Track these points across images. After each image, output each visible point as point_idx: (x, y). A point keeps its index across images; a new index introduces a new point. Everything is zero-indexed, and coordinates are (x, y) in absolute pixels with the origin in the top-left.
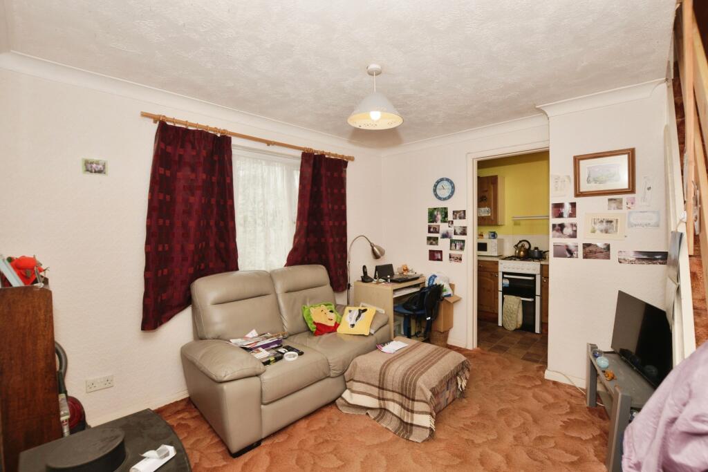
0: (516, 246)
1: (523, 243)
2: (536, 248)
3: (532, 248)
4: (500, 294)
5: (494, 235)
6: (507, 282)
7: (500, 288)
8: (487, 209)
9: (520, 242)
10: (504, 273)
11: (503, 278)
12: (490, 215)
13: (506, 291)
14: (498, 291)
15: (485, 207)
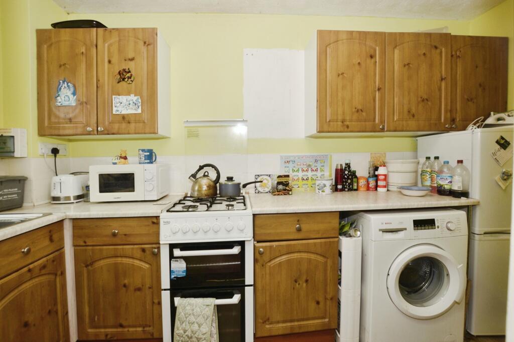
0: (194, 176)
1: (206, 169)
2: (230, 179)
3: (223, 180)
4: (166, 296)
5: (150, 157)
6: (180, 267)
7: (166, 283)
8: (133, 98)
9: (201, 168)
10: (172, 247)
11: (172, 256)
12: (139, 111)
13: (180, 287)
14: (160, 290)
15: (129, 94)
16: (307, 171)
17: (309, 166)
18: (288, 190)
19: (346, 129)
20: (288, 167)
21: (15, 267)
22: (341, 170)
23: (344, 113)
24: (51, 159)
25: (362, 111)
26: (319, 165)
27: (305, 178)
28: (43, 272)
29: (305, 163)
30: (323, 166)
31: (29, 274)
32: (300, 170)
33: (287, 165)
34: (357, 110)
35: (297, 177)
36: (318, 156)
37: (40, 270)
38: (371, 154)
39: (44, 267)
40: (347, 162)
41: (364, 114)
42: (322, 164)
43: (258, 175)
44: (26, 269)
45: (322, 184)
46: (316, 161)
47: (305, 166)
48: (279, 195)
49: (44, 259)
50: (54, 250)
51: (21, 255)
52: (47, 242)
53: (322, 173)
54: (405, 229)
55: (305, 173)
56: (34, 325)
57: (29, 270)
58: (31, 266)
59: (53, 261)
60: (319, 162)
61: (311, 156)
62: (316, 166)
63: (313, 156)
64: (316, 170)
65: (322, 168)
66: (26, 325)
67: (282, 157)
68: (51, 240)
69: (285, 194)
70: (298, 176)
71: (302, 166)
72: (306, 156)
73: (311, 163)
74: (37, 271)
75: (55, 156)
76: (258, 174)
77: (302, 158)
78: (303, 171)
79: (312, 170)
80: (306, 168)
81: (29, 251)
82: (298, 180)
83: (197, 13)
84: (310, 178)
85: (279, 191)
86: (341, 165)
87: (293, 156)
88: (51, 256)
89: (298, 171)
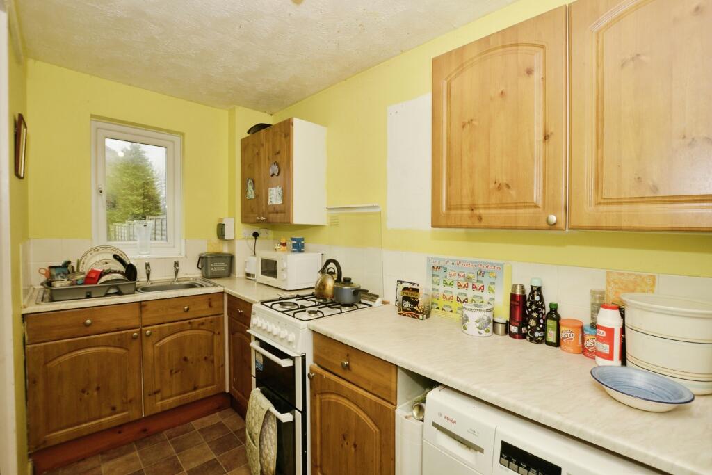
0: (322, 271)
2: (347, 281)
4: (253, 382)
6: (260, 359)
7: (254, 370)
8: (279, 189)
9: (328, 263)
12: (282, 202)
16: (466, 287)
17: (469, 279)
18: (417, 312)
19: (477, 223)
20: (438, 276)
21: (179, 318)
22: (523, 297)
23: (473, 194)
24: (252, 241)
25: (508, 186)
26: (486, 280)
27: (448, 295)
28: (202, 327)
29: (462, 274)
30: (494, 283)
31: (189, 326)
32: (455, 283)
33: (436, 272)
34: (497, 185)
35: (451, 295)
36: (485, 263)
37: (199, 325)
38: (608, 273)
39: (203, 324)
40: (536, 284)
41: (513, 192)
42: (492, 280)
43: (401, 282)
44: (187, 321)
45: (486, 318)
46: (481, 273)
47: (462, 279)
48: (405, 315)
49: (204, 319)
50: (212, 314)
51: (182, 311)
52: (206, 306)
53: (492, 296)
54: (481, 450)
55: (462, 290)
56: (192, 362)
57: (190, 323)
58: (192, 321)
59: (211, 322)
60: (486, 276)
61: (472, 262)
62: (482, 282)
63: (475, 264)
64: (482, 289)
65: (492, 286)
66: (185, 359)
67: (429, 259)
68: (210, 306)
69: (413, 317)
70: (451, 293)
71: (457, 278)
72: (464, 261)
73: (471, 275)
74: (196, 325)
75: (256, 239)
76: (401, 280)
77: (458, 264)
78: (459, 285)
79: (475, 288)
80: (466, 283)
81: (188, 309)
82: (451, 299)
83: (345, 80)
84: (470, 300)
85: (406, 311)
86: (522, 287)
87: (444, 260)
88: (210, 318)
89: (451, 284)
